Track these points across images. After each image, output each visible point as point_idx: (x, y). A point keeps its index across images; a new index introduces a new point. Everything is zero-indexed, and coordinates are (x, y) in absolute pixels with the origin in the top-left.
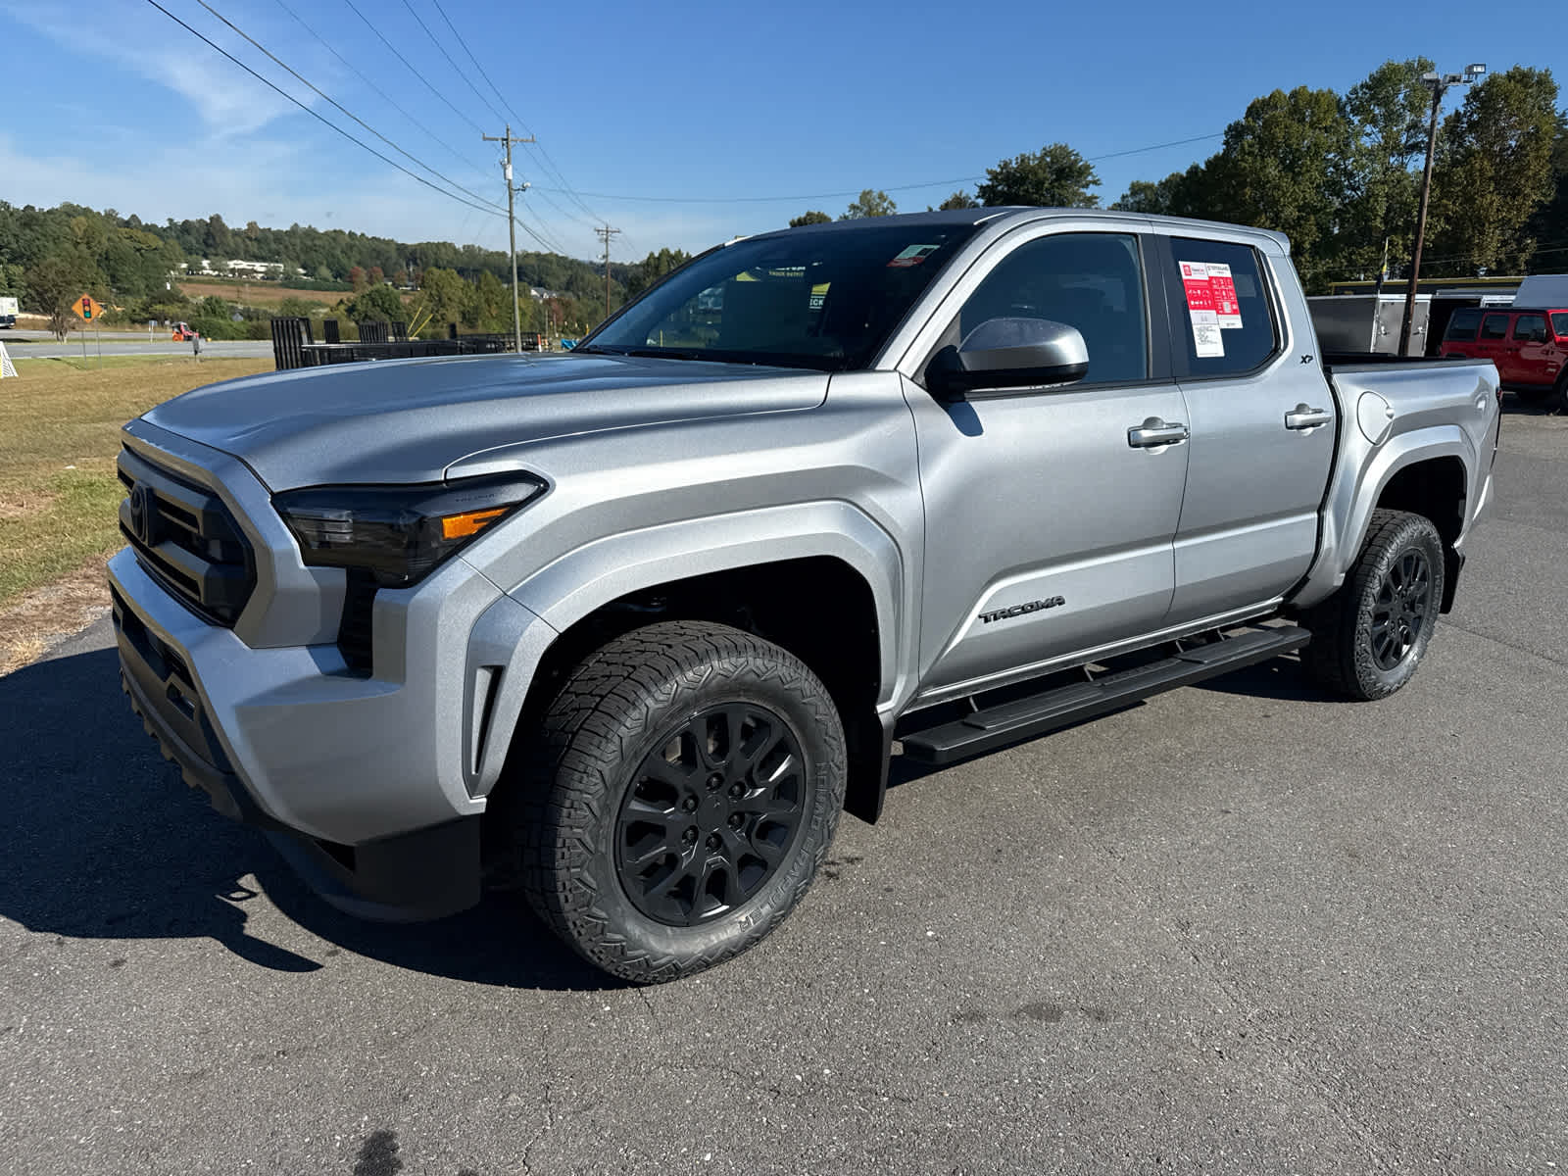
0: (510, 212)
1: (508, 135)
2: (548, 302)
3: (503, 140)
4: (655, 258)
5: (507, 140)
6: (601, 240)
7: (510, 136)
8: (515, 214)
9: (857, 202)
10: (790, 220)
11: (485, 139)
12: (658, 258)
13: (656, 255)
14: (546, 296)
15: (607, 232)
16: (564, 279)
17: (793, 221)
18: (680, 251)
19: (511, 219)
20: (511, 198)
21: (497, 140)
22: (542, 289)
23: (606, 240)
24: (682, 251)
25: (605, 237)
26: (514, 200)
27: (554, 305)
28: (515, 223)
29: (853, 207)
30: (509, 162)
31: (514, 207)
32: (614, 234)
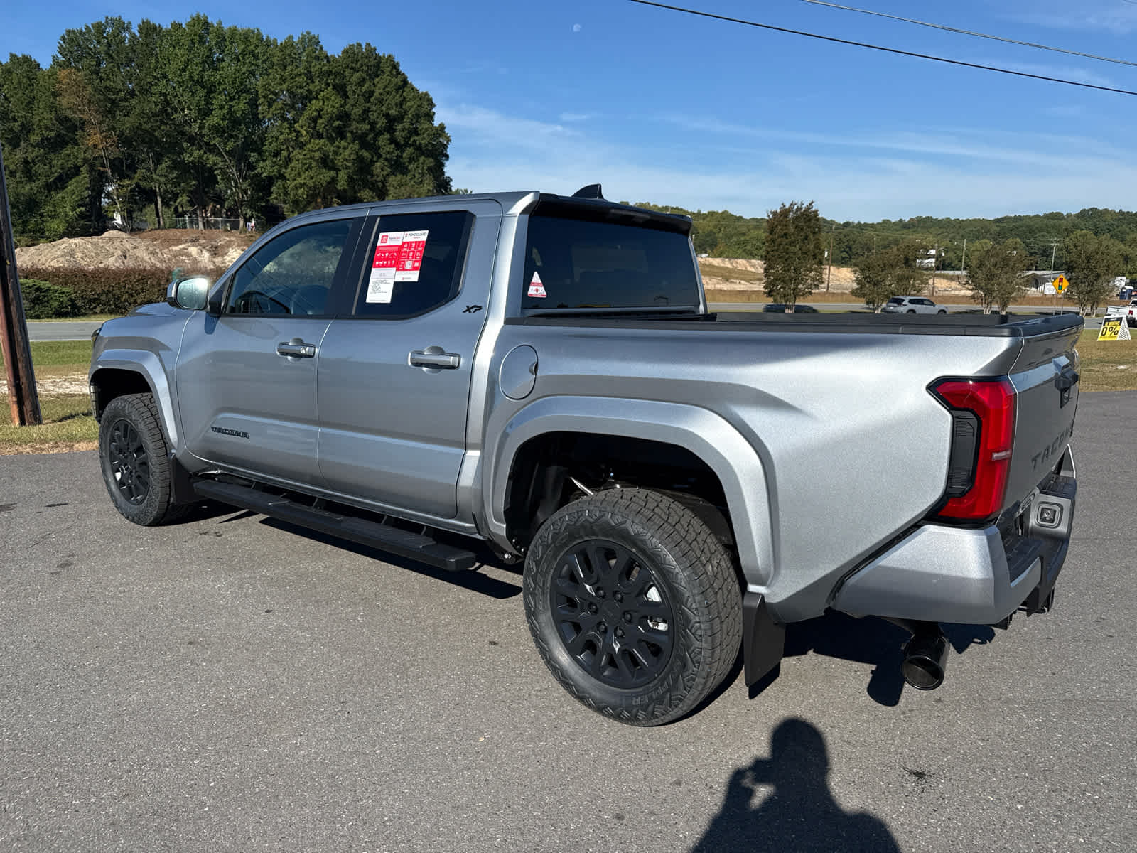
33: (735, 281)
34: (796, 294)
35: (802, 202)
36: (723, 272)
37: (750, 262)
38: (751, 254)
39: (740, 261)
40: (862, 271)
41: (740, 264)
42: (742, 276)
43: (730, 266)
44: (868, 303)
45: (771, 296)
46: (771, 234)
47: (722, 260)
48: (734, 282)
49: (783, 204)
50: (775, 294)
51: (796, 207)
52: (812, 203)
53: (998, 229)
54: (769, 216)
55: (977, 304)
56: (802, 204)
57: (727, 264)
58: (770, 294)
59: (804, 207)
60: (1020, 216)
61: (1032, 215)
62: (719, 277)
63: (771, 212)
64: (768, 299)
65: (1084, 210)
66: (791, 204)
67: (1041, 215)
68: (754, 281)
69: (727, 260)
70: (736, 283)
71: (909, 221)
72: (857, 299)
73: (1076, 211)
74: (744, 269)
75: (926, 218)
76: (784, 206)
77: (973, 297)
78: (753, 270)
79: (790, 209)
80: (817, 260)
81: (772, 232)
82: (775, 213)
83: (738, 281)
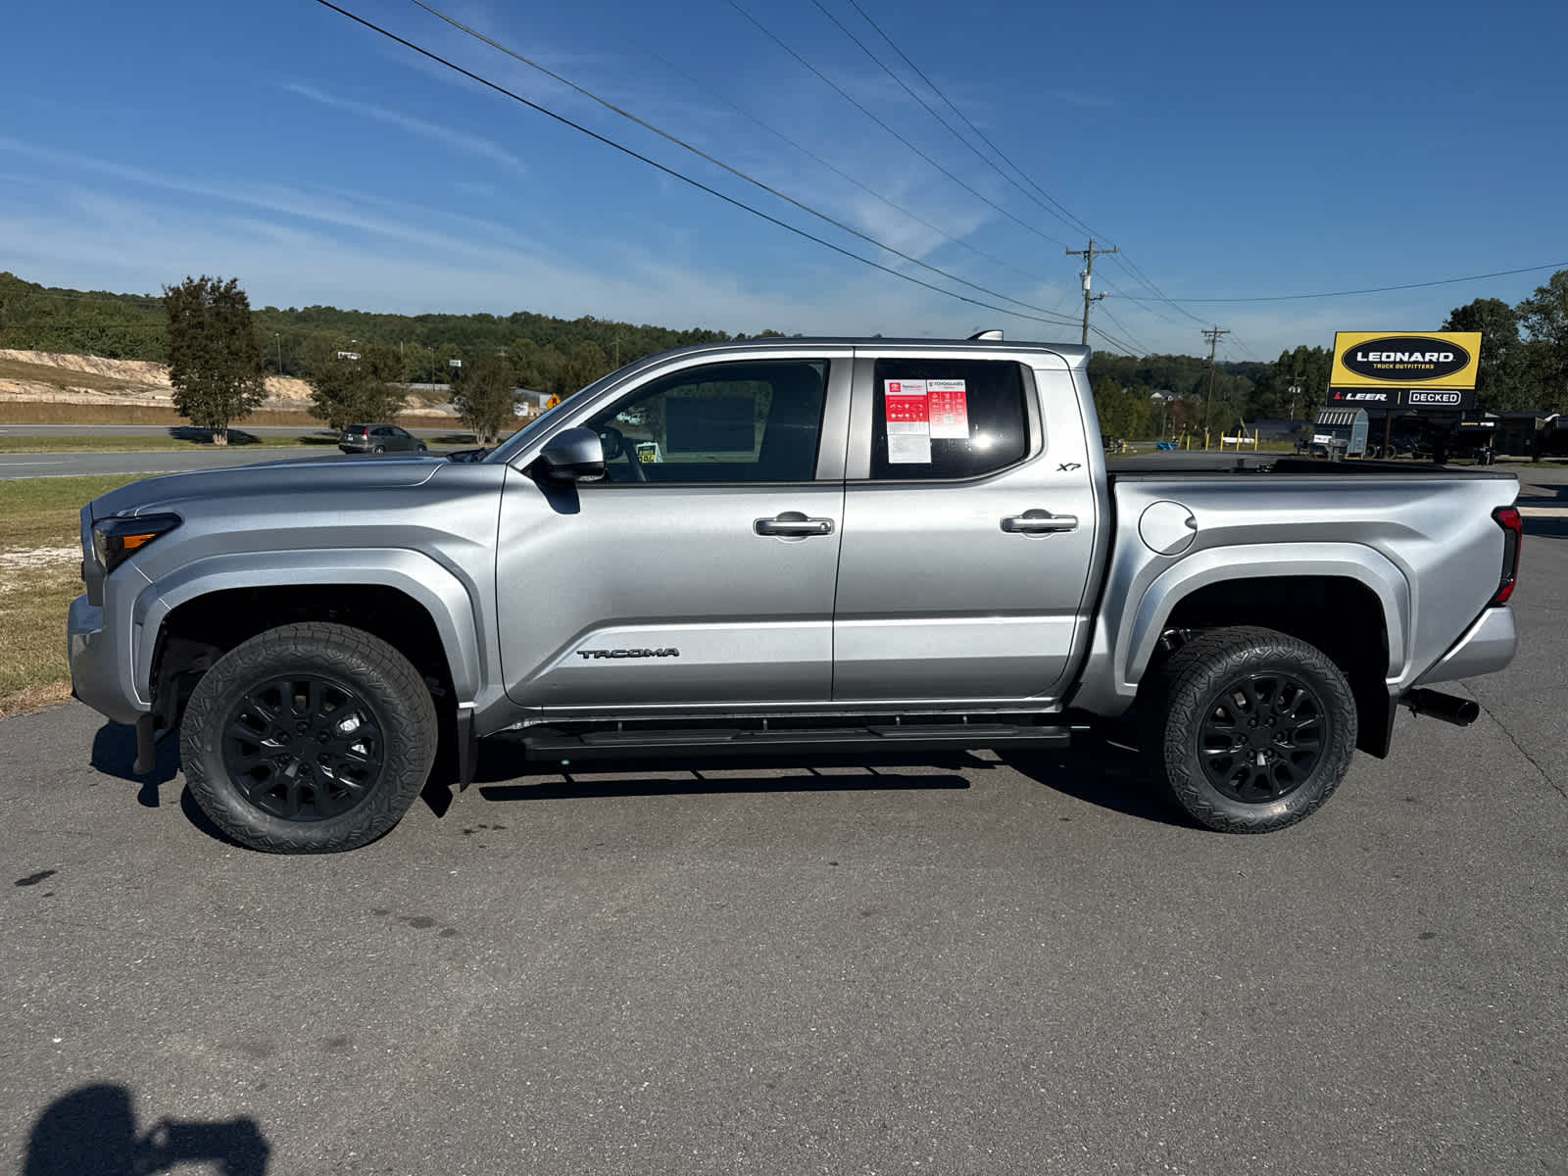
0: (1085, 320)
1: (1090, 247)
2: (1170, 404)
3: (1085, 252)
4: (1289, 356)
5: (1089, 252)
6: (1207, 342)
7: (1093, 249)
8: (1089, 322)
9: (1546, 285)
10: (1453, 309)
11: (1068, 253)
12: (1293, 356)
13: (1291, 353)
14: (1170, 398)
15: (1216, 332)
16: (1192, 382)
17: (1457, 310)
18: (1319, 347)
19: (1085, 327)
20: (1087, 307)
21: (1079, 253)
22: (1166, 391)
23: (1214, 341)
24: (1322, 348)
25: (1212, 338)
26: (1090, 309)
27: (1176, 408)
28: (1089, 330)
29: (1541, 291)
30: (1088, 273)
31: (1090, 315)
32: (1223, 335)
33: (76, 389)
34: (227, 415)
35: (219, 278)
36: (48, 373)
37: (88, 360)
38: (83, 347)
39: (69, 357)
40: (320, 383)
41: (71, 363)
42: (86, 381)
43: (51, 364)
44: (333, 427)
45: (186, 416)
46: (174, 321)
47: (37, 355)
48: (74, 391)
49: (188, 278)
50: (191, 411)
51: (209, 284)
52: (235, 280)
53: (426, 331)
54: (166, 294)
55: (468, 428)
56: (220, 281)
57: (46, 360)
58: (184, 412)
59: (223, 285)
60: (444, 315)
61: (458, 314)
62: (43, 381)
63: (171, 289)
64: (184, 418)
65: (515, 314)
66: (202, 280)
67: (470, 315)
68: (111, 389)
69: (44, 354)
70: (79, 392)
71: (303, 312)
72: (318, 420)
73: (507, 314)
74: (78, 369)
75: (326, 308)
76: (191, 282)
77: (461, 419)
78: (93, 371)
79: (201, 287)
80: (253, 364)
81: (174, 318)
82: (176, 291)
83: (83, 390)
